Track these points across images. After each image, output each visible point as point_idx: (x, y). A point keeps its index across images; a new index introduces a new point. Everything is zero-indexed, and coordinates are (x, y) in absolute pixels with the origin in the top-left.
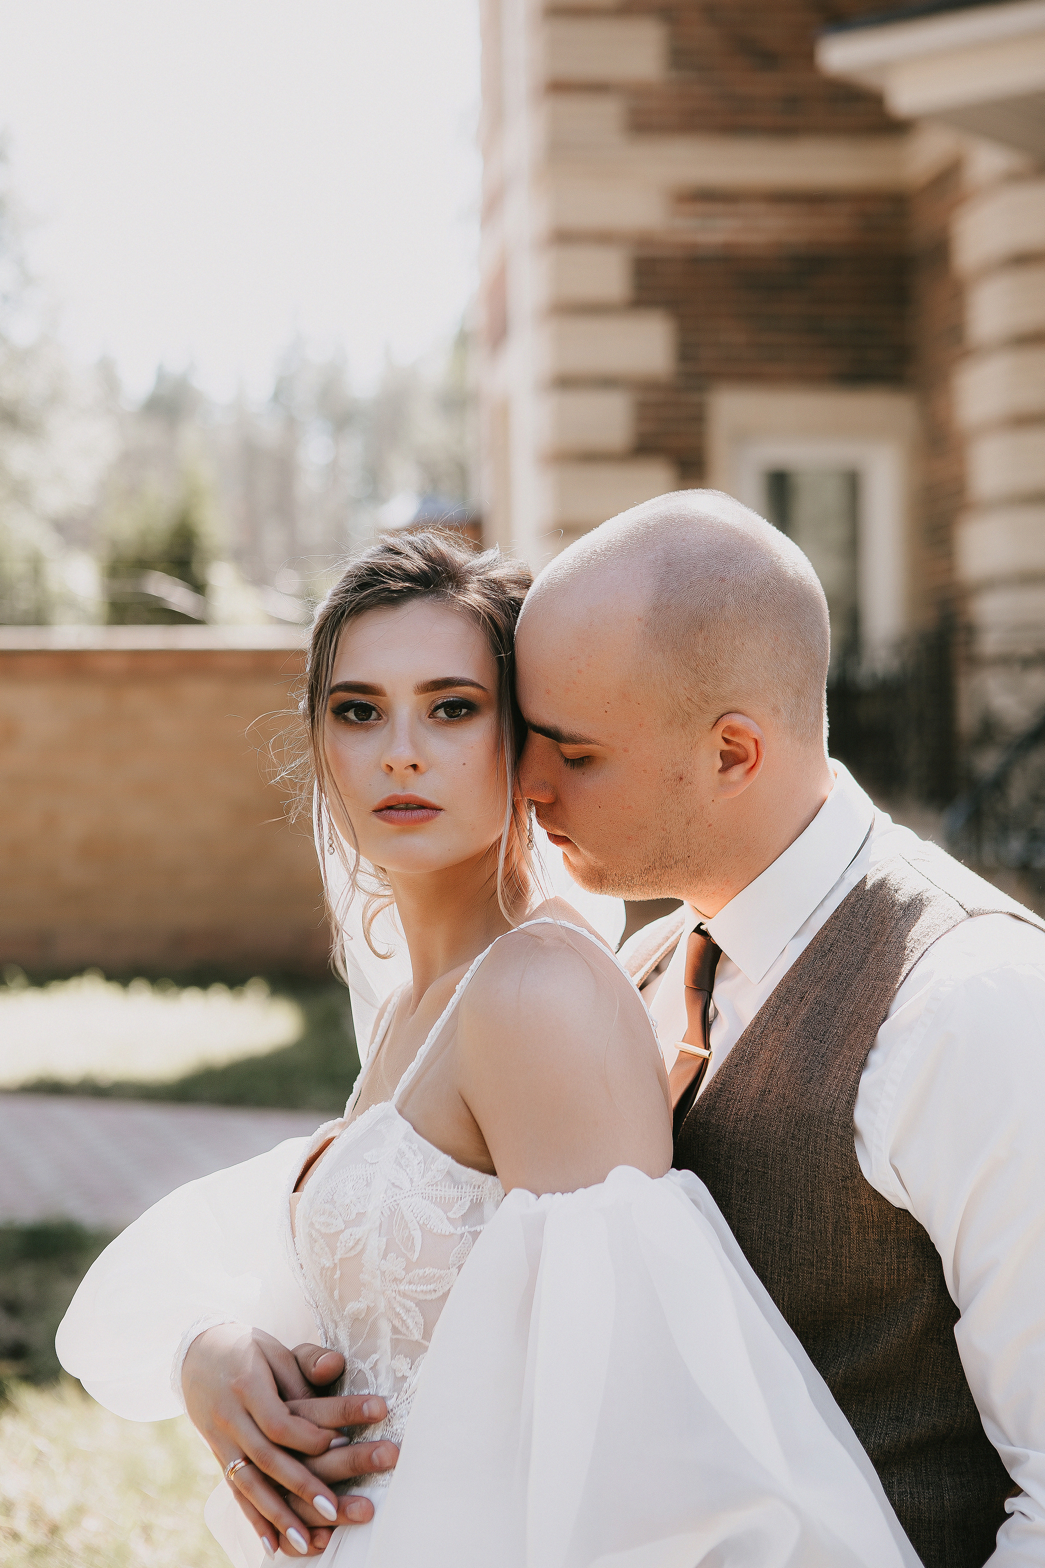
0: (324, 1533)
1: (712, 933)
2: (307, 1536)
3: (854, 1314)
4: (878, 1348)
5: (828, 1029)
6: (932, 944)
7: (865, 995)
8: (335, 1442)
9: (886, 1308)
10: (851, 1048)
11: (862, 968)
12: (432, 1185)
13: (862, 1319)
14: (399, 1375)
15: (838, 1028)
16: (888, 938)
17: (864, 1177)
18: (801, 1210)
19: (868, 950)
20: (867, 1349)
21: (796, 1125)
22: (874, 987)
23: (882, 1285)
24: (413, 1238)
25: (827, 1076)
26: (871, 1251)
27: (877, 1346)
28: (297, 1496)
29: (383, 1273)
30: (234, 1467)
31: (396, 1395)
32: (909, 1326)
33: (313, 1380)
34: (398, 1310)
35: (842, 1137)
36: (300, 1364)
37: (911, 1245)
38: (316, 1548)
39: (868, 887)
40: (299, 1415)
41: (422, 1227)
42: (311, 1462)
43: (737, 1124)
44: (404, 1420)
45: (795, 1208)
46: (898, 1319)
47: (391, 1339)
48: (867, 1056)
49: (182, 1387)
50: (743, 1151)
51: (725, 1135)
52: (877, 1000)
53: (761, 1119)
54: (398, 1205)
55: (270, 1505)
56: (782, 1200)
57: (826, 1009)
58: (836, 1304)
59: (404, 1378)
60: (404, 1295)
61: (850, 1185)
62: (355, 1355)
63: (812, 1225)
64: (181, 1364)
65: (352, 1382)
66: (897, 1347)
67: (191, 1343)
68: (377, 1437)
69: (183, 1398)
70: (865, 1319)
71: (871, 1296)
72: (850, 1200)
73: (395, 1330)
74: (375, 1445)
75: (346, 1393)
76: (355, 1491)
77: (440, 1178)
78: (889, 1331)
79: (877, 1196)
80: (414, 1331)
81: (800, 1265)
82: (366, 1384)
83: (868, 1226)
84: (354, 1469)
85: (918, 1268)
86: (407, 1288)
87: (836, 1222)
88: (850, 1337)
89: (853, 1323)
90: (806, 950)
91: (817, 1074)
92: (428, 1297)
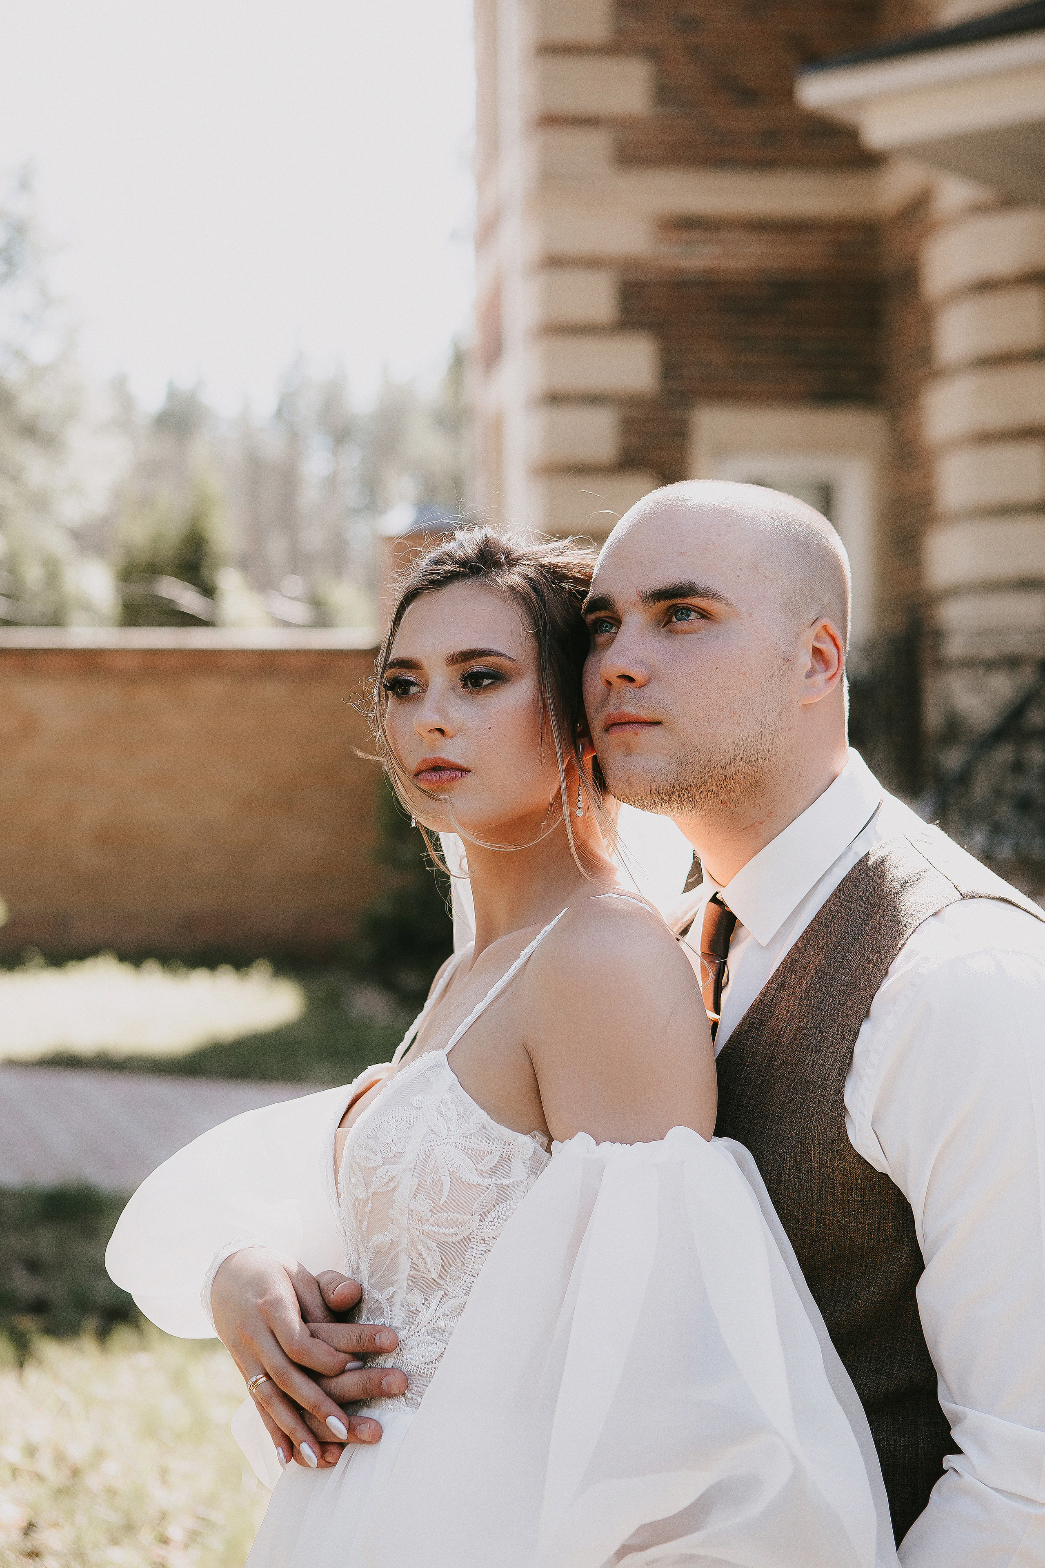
0: (334, 1450)
1: (727, 902)
2: (318, 1451)
3: (836, 1271)
4: (859, 1304)
5: (825, 997)
6: (925, 920)
7: (861, 966)
8: (350, 1365)
9: (866, 1266)
10: (846, 1017)
11: (859, 939)
12: (467, 1137)
13: (844, 1276)
14: (413, 1309)
15: (835, 996)
16: (884, 911)
17: (849, 1141)
18: (790, 1169)
19: (865, 922)
20: (848, 1305)
21: (794, 1090)
22: (870, 959)
23: (863, 1243)
24: (442, 1184)
25: (823, 1043)
26: (854, 1211)
27: (857, 1303)
28: (312, 1414)
29: (411, 1212)
30: (256, 1381)
31: (408, 1326)
32: (888, 1284)
33: (331, 1306)
34: (420, 1247)
35: (833, 1103)
36: (322, 1289)
37: (892, 1207)
38: (326, 1461)
39: (870, 863)
40: (318, 1338)
41: (452, 1174)
42: (326, 1382)
43: (745, 1088)
44: (414, 1351)
45: (784, 1167)
46: (877, 1278)
47: (409, 1274)
48: (860, 1026)
49: (211, 1303)
50: (749, 1113)
51: (734, 1097)
52: (872, 972)
53: (767, 1084)
54: (433, 1150)
55: (287, 1420)
56: (773, 1159)
57: (825, 977)
58: (819, 1258)
59: (417, 1312)
60: (427, 1235)
61: (836, 1148)
62: (374, 1286)
63: (799, 1184)
64: (211, 1282)
65: (369, 1311)
66: (877, 1303)
67: (221, 1262)
68: (389, 1365)
69: (211, 1315)
70: (846, 1276)
71: (852, 1253)
72: (835, 1162)
73: (414, 1266)
74: (386, 1372)
75: (362, 1320)
76: (366, 1412)
77: (474, 1131)
78: (869, 1288)
79: (860, 1160)
80: (432, 1270)
81: (786, 1221)
82: (382, 1314)
83: (852, 1188)
84: (365, 1392)
85: (897, 1230)
86: (430, 1229)
87: (821, 1182)
88: (832, 1292)
89: (835, 1279)
90: (811, 922)
91: (814, 1041)
92: (449, 1240)
